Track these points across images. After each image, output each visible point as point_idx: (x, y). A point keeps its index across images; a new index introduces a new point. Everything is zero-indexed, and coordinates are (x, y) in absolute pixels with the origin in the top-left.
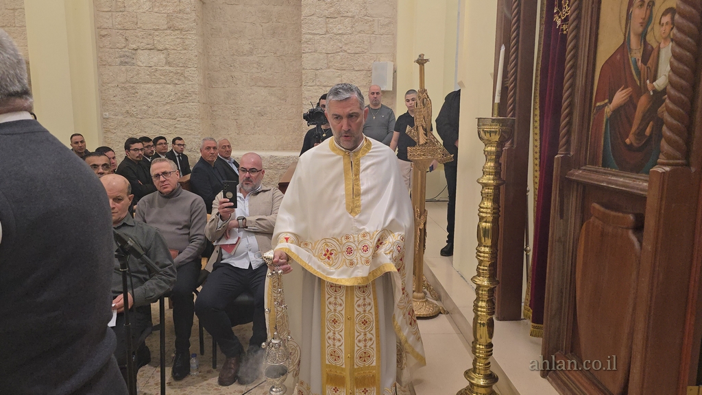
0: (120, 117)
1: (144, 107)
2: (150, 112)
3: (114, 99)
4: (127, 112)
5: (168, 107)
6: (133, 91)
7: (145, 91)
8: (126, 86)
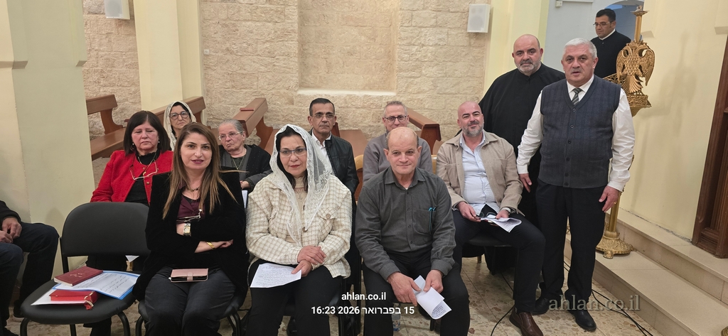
0: (220, 54)
1: (245, 45)
2: (250, 49)
3: (215, 36)
4: (228, 49)
5: (267, 45)
6: (234, 29)
7: (245, 28)
8: (227, 23)
